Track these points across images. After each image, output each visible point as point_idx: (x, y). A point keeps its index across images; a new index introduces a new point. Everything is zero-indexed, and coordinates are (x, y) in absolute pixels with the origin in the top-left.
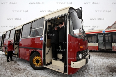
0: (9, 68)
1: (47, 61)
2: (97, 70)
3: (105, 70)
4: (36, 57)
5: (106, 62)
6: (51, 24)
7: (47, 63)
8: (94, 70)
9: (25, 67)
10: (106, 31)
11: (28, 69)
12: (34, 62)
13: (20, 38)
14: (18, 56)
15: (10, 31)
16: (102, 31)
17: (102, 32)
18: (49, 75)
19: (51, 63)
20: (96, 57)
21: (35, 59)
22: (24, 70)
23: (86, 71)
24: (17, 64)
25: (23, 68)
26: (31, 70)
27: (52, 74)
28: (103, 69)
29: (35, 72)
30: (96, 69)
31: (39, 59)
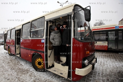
0: (14, 68)
1: (50, 64)
2: (105, 76)
3: (115, 76)
4: (38, 59)
5: (118, 66)
6: (53, 24)
7: (49, 66)
8: (102, 76)
9: (27, 67)
10: (120, 27)
11: (31, 70)
12: (37, 64)
13: (21, 38)
14: (20, 56)
15: (10, 31)
16: (115, 26)
17: (114, 28)
18: (52, 79)
19: (53, 66)
20: (105, 59)
21: (37, 61)
22: (27, 71)
23: (92, 76)
24: (20, 64)
25: (26, 68)
26: (34, 72)
27: (55, 77)
28: (113, 75)
29: (38, 74)
30: (104, 74)
31: (41, 61)
